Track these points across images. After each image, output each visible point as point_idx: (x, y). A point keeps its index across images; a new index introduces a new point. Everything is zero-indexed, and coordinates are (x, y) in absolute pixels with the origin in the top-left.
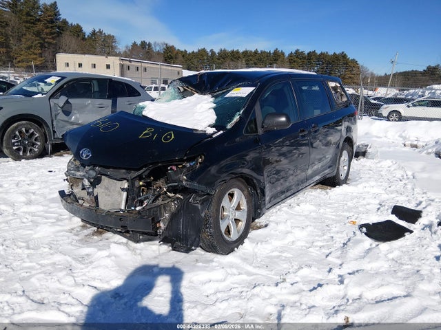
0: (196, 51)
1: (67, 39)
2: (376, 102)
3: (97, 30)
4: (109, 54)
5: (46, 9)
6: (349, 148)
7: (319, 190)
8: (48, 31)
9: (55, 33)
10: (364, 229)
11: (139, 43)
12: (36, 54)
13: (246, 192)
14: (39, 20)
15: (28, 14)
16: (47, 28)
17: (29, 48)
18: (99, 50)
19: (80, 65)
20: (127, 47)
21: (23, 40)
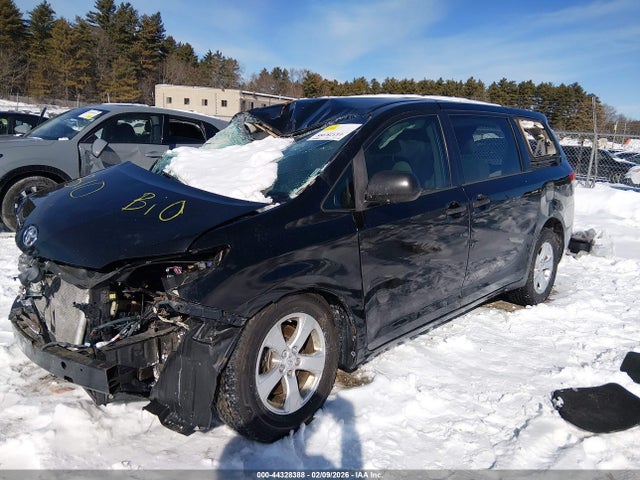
0: (350, 81)
1: (173, 64)
2: (624, 160)
3: (214, 52)
4: (227, 86)
5: (146, 21)
6: (555, 237)
7: (493, 312)
8: (147, 53)
9: (156, 56)
10: (560, 402)
11: (270, 71)
12: (129, 85)
13: (324, 319)
14: (136, 39)
15: (122, 30)
16: (146, 49)
17: (121, 77)
18: (215, 80)
19: (187, 101)
20: (253, 76)
21: (114, 66)
